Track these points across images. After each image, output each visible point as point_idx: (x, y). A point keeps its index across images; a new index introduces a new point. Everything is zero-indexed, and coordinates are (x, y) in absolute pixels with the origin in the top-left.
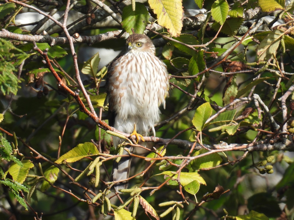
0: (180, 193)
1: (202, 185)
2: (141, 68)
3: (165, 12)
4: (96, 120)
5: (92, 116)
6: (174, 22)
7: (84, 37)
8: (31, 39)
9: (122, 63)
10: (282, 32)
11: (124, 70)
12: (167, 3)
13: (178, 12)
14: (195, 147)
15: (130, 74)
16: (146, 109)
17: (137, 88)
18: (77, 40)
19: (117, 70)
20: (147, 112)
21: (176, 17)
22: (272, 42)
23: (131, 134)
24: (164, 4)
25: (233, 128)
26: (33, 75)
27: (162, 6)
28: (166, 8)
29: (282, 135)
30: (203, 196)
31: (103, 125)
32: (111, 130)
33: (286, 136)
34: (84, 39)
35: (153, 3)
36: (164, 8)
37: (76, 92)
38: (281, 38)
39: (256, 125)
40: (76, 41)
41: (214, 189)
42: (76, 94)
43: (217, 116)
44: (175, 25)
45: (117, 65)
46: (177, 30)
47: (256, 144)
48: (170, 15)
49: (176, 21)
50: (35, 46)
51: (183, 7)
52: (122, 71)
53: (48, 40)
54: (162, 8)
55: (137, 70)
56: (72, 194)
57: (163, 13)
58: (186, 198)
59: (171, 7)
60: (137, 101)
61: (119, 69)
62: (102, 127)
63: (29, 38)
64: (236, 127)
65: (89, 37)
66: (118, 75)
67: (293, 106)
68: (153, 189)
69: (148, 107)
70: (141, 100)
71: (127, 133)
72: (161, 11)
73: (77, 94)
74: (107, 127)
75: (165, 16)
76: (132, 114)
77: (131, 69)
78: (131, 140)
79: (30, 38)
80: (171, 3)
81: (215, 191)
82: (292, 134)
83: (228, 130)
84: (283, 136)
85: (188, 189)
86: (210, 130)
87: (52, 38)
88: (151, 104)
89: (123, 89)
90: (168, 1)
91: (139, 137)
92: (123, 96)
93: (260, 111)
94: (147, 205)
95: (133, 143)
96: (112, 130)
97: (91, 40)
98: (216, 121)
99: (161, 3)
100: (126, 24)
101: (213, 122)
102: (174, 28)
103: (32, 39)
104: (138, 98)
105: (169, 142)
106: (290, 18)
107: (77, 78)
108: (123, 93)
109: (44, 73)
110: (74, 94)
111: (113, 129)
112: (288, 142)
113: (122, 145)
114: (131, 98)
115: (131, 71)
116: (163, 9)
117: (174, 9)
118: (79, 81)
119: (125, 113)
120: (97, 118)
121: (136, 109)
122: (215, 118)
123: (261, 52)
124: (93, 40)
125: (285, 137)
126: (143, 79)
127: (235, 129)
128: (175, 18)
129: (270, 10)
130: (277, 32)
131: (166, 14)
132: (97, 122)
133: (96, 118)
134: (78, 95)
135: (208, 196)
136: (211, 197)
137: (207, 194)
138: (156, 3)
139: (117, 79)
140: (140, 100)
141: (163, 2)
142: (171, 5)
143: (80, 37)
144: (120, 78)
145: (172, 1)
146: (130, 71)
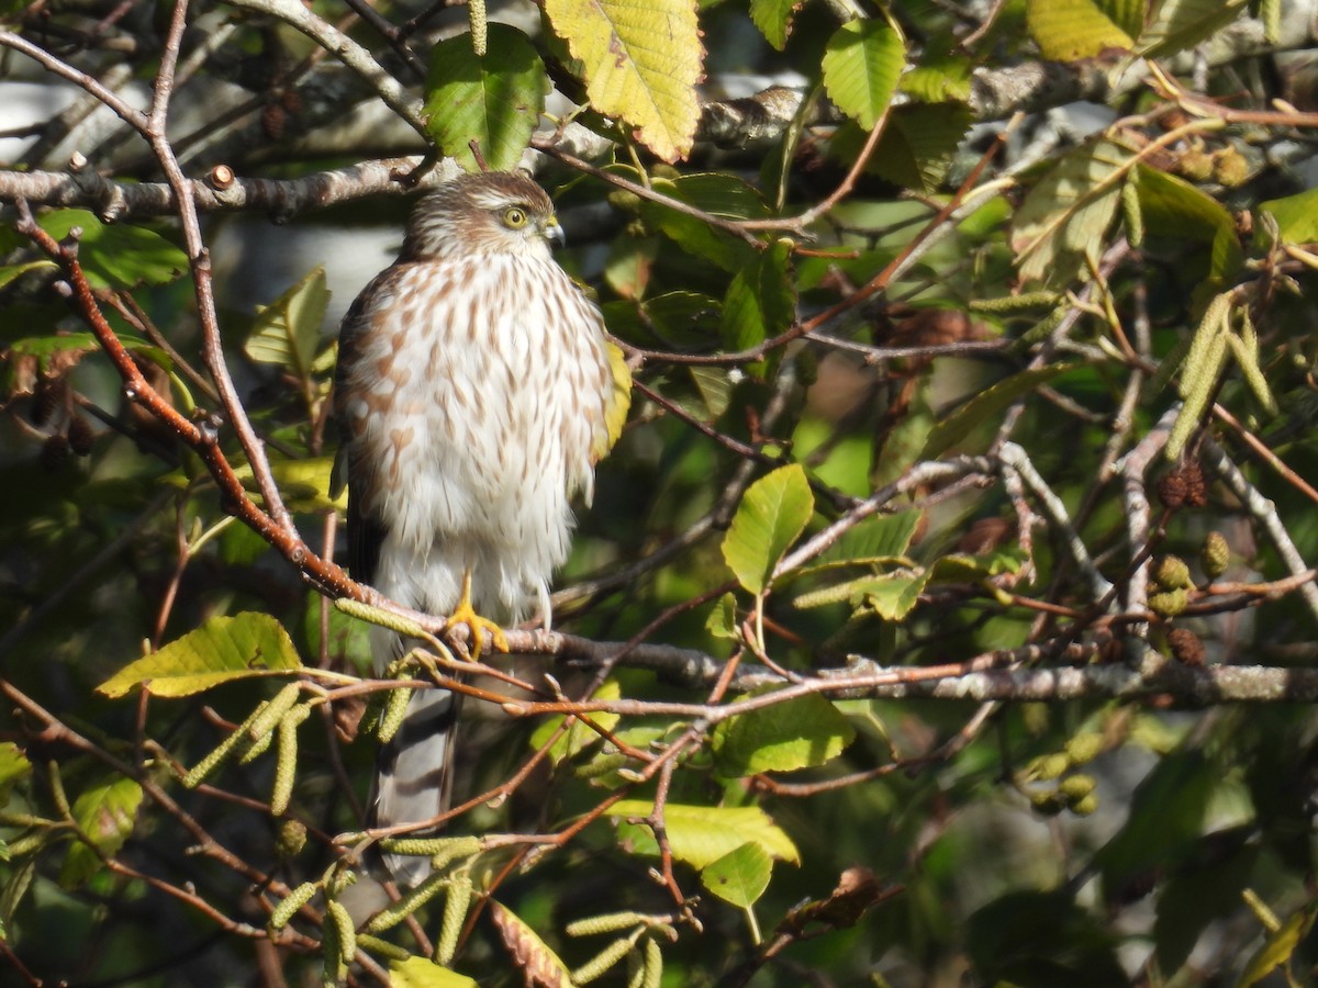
0: (663, 880)
1: (781, 866)
2: (491, 322)
3: (621, 54)
4: (290, 552)
5: (275, 532)
6: (661, 95)
7: (254, 186)
8: (17, 187)
9: (407, 299)
10: (1125, 151)
11: (415, 330)
12: (629, 14)
13: (681, 55)
14: (734, 677)
15: (442, 346)
16: (512, 502)
17: (472, 410)
18: (222, 198)
19: (385, 329)
20: (516, 519)
21: (670, 75)
22: (1078, 198)
23: (447, 616)
24: (616, 21)
25: (902, 591)
26: (32, 363)
27: (607, 28)
28: (625, 35)
29: (1122, 625)
30: (786, 911)
31: (325, 577)
32: (358, 599)
33: (1144, 630)
34: (255, 192)
35: (568, 13)
36: (617, 39)
37: (203, 424)
38: (1122, 180)
39: (1008, 582)
40: (219, 200)
41: (836, 881)
42: (203, 436)
43: (833, 542)
44: (666, 109)
45: (387, 304)
46: (678, 132)
47: (1004, 657)
48: (643, 67)
49: (670, 94)
50: (21, 218)
51: (702, 34)
52: (404, 333)
53: (94, 195)
54: (608, 39)
55: (471, 333)
56: (200, 902)
57: (611, 59)
58: (690, 901)
59: (647, 34)
60: (472, 468)
61: (394, 323)
62: (319, 586)
63: (7, 182)
64: (917, 583)
65: (278, 186)
66: (388, 349)
67: (1171, 489)
68: (531, 846)
69: (518, 496)
70: (489, 460)
71: (432, 615)
72: (605, 48)
73: (210, 435)
74: (339, 586)
75: (620, 73)
76: (451, 527)
77: (449, 322)
78: (448, 643)
79: (12, 186)
80: (650, 17)
81: (838, 892)
82: (1169, 620)
83: (878, 598)
84: (1130, 627)
85: (719, 882)
86: (803, 602)
87: (108, 186)
88: (530, 480)
89: (407, 413)
90: (636, 6)
91: (485, 630)
92: (409, 442)
93: (1025, 518)
94: (538, 950)
95: (458, 655)
96: (364, 599)
97: (286, 199)
98: (829, 559)
99: (604, 15)
100: (441, 119)
101: (814, 565)
102: (662, 125)
103: (22, 188)
104: (476, 451)
105: (619, 655)
106: (1166, 91)
107: (211, 361)
108: (411, 430)
109: (80, 352)
110: (197, 433)
111: (369, 593)
112: (1151, 661)
113: (404, 665)
114: (444, 455)
115: (448, 336)
116: (614, 40)
117: (662, 39)
118: (216, 374)
119: (420, 520)
120: (296, 544)
121: (469, 500)
122: (826, 549)
123: (1030, 239)
124: (294, 199)
125: (1135, 635)
126: (497, 368)
127: (909, 592)
128: (667, 80)
129: (1076, 53)
130: (1103, 152)
131: (627, 63)
132: (295, 560)
133: (293, 544)
134: (213, 440)
135: (810, 912)
136: (821, 916)
137: (806, 904)
138: (578, 15)
139: (383, 367)
140: (483, 462)
141: (614, 10)
142: (648, 23)
143: (236, 182)
144: (398, 364)
145: (652, 8)
146: (443, 332)
